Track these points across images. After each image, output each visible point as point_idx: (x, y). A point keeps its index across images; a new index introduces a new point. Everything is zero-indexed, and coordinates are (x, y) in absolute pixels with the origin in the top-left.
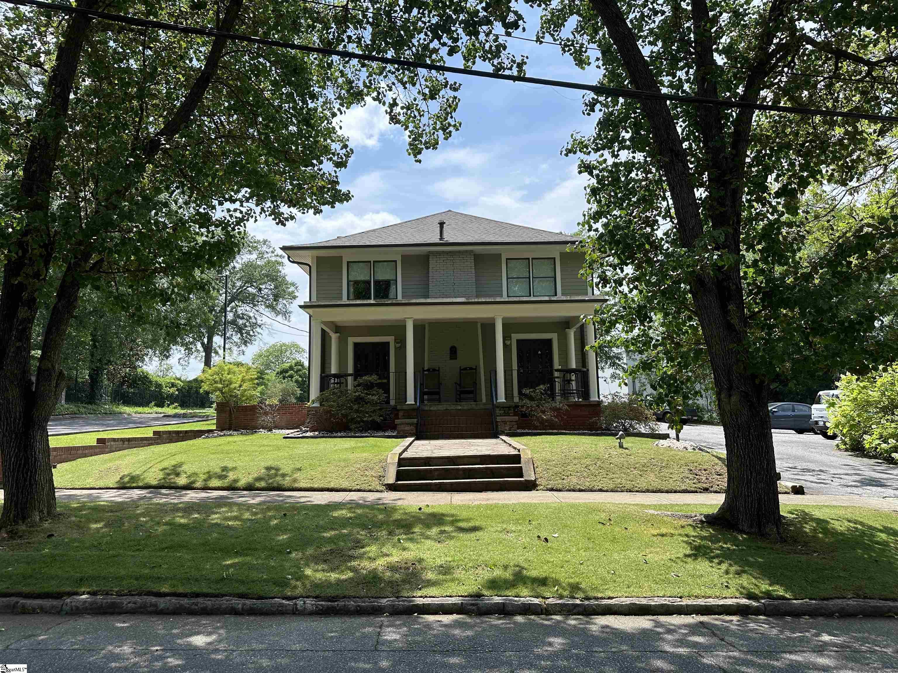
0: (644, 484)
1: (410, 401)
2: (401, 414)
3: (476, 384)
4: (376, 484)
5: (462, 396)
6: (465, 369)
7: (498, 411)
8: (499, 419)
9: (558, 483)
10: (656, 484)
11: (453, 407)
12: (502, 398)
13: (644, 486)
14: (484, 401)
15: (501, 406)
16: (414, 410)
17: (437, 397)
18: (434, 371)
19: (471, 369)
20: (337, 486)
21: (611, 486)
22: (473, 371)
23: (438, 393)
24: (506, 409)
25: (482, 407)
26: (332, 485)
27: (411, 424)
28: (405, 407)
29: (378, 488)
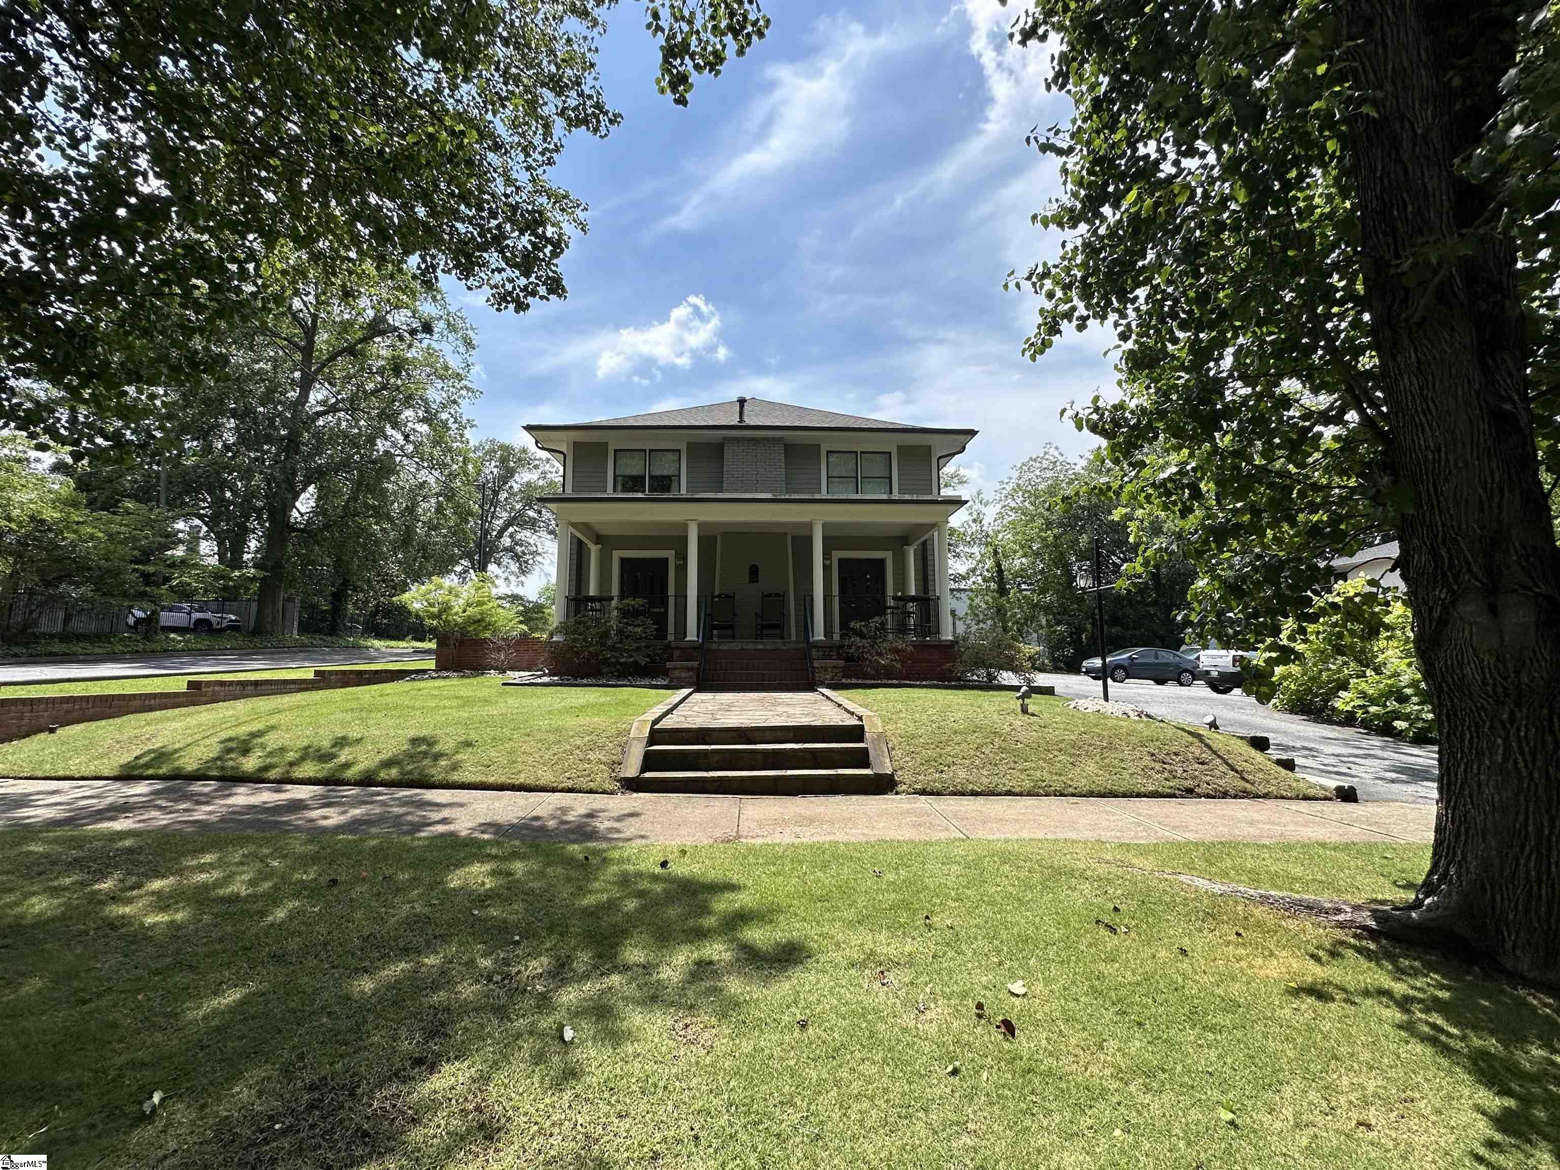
0: (1084, 781)
1: (692, 635)
2: (676, 654)
3: (783, 616)
4: (603, 778)
5: (765, 631)
6: (769, 595)
7: (814, 652)
8: (816, 664)
9: (932, 779)
10: (1104, 781)
11: (751, 646)
12: (819, 635)
13: (1083, 784)
14: (793, 638)
15: (818, 646)
16: (694, 648)
17: (730, 632)
18: (728, 598)
19: (777, 595)
20: (530, 781)
21: (1028, 785)
22: (781, 597)
23: (731, 627)
24: (826, 649)
25: (792, 646)
26: (521, 779)
27: (690, 669)
28: (682, 645)
29: (606, 786)
